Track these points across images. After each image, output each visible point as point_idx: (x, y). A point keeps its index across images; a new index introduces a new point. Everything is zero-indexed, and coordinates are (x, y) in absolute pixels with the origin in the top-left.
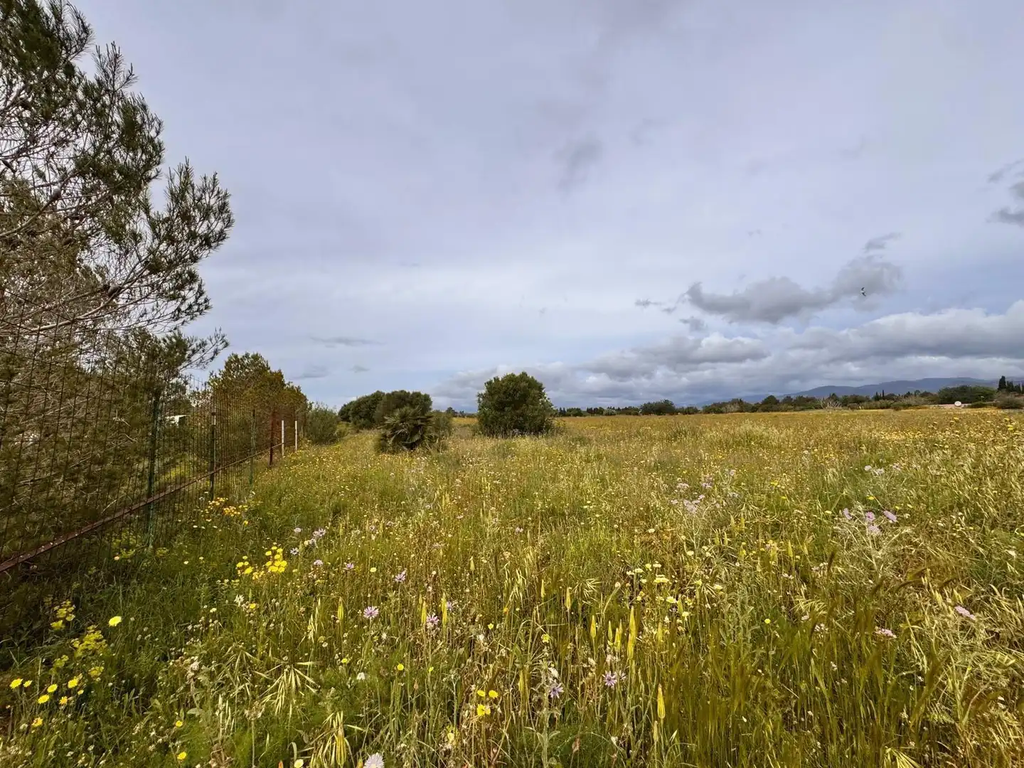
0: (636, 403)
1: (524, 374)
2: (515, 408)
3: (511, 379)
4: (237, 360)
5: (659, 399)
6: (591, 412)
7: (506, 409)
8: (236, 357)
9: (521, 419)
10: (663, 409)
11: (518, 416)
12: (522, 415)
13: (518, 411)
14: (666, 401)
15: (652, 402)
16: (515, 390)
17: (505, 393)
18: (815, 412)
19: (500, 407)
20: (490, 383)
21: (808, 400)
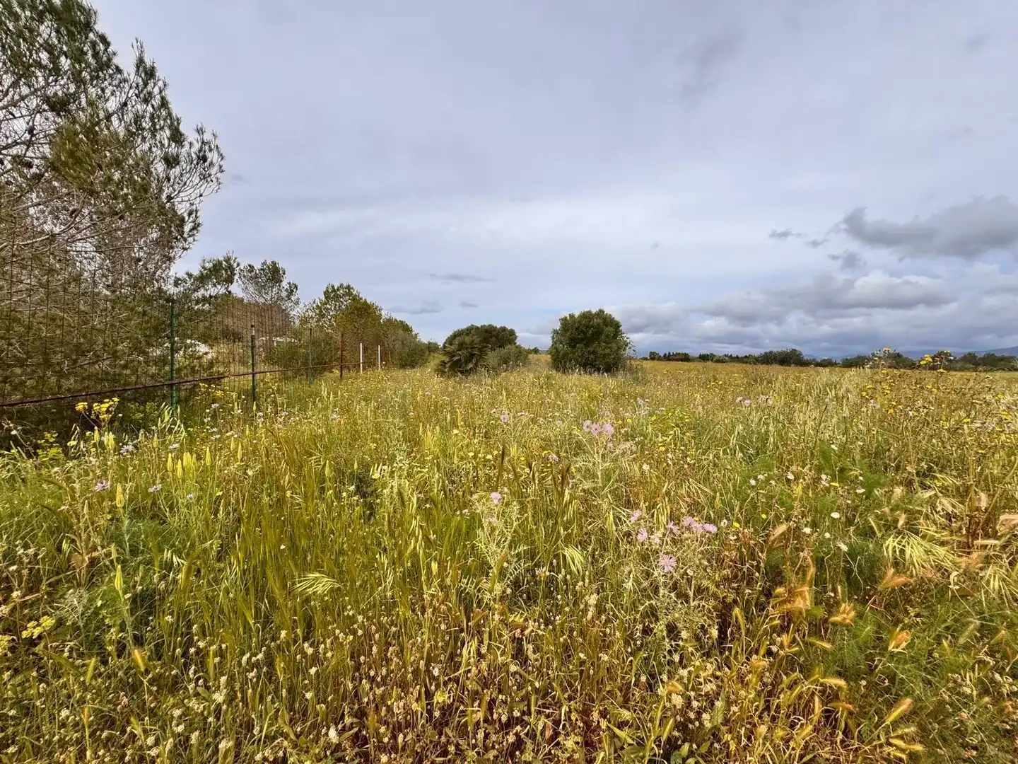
0: (757, 352)
1: (601, 311)
2: (587, 345)
3: (586, 316)
4: (334, 291)
5: (786, 347)
6: (704, 358)
7: (578, 345)
8: (333, 287)
9: (592, 356)
10: (789, 359)
11: (589, 353)
12: (594, 353)
13: (590, 349)
14: (794, 351)
15: (775, 350)
16: (587, 327)
17: (577, 329)
18: (1007, 375)
19: (573, 342)
20: (565, 319)
21: (1002, 359)
